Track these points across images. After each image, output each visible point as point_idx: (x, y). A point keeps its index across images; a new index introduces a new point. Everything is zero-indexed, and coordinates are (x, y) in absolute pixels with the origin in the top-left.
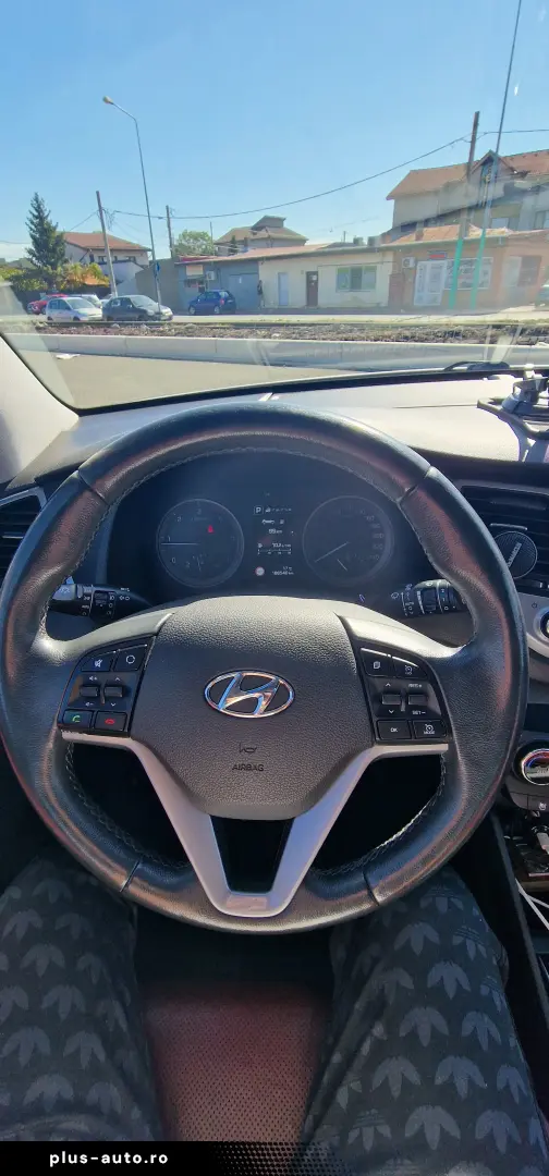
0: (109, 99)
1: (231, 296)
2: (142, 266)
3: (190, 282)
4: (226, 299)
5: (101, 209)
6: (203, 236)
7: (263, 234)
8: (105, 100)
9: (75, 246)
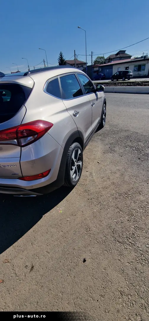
0: (79, 27)
1: (104, 75)
2: (84, 68)
3: (95, 72)
4: (103, 76)
5: (75, 55)
6: (103, 58)
7: (119, 56)
8: (78, 27)
9: (68, 63)
